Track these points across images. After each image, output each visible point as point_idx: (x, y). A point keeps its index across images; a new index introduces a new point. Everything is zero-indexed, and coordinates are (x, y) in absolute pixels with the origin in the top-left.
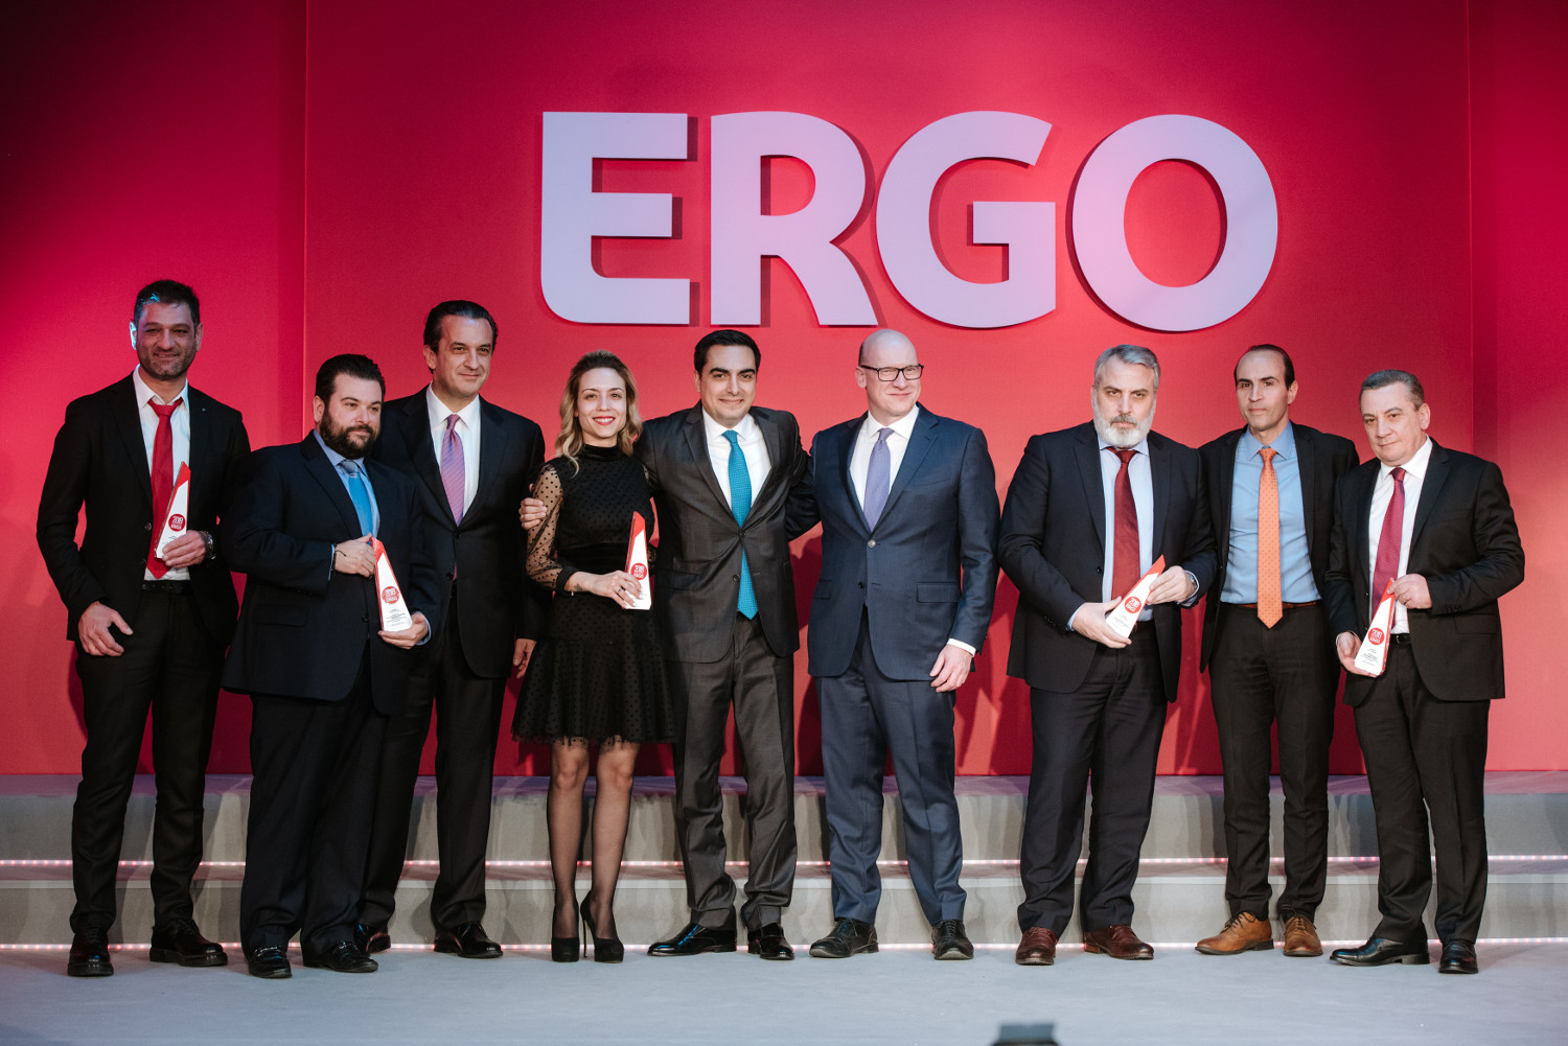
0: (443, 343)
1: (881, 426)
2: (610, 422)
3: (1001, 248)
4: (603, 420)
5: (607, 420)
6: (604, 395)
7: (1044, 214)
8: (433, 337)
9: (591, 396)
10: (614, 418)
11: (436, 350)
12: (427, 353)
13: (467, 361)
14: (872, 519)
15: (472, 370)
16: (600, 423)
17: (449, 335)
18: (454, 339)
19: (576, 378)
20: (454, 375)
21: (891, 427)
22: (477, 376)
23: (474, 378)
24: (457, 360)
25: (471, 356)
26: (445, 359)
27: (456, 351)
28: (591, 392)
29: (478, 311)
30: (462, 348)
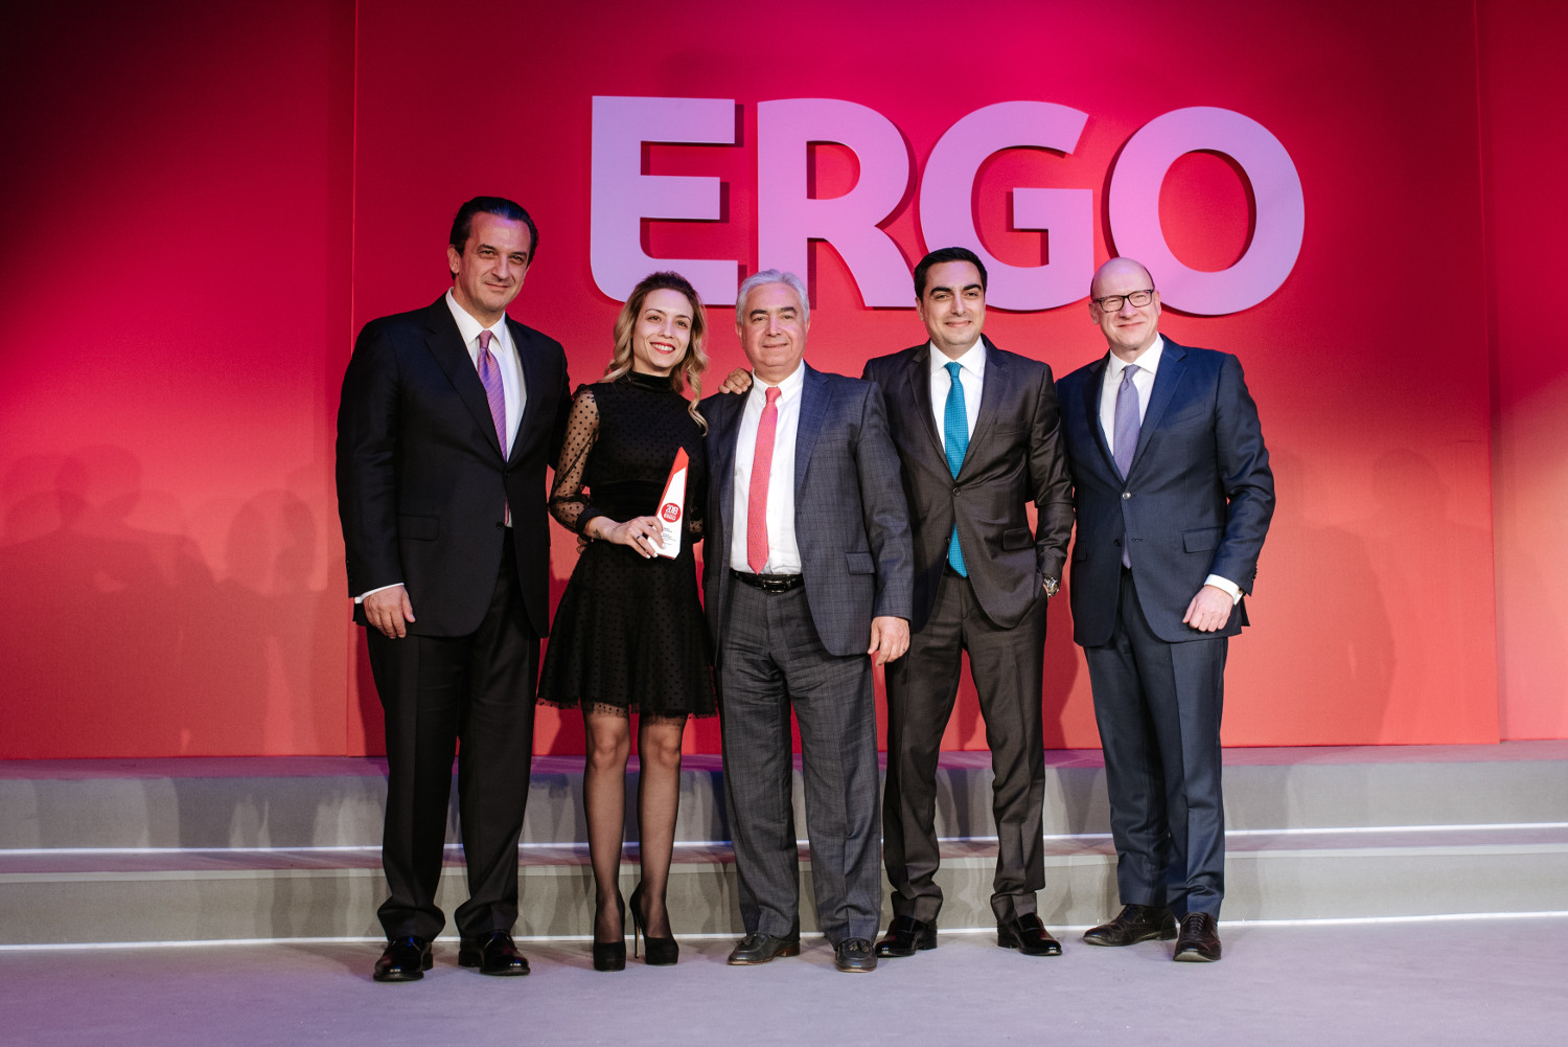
0: (470, 243)
1: (1124, 364)
2: (669, 352)
3: (1038, 234)
4: (662, 348)
5: (667, 348)
6: (670, 319)
7: (1082, 200)
8: (460, 236)
9: (656, 318)
10: (674, 349)
11: (461, 251)
12: (452, 253)
13: (496, 268)
14: (1123, 463)
15: (500, 280)
16: (657, 349)
17: (478, 235)
18: (483, 241)
19: (641, 295)
20: (479, 283)
21: (1137, 362)
22: (506, 287)
23: (502, 289)
24: (483, 266)
25: (500, 264)
26: (470, 262)
27: (485, 255)
28: (656, 314)
29: (515, 212)
30: (492, 252)
